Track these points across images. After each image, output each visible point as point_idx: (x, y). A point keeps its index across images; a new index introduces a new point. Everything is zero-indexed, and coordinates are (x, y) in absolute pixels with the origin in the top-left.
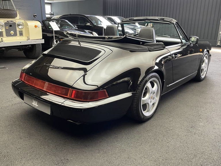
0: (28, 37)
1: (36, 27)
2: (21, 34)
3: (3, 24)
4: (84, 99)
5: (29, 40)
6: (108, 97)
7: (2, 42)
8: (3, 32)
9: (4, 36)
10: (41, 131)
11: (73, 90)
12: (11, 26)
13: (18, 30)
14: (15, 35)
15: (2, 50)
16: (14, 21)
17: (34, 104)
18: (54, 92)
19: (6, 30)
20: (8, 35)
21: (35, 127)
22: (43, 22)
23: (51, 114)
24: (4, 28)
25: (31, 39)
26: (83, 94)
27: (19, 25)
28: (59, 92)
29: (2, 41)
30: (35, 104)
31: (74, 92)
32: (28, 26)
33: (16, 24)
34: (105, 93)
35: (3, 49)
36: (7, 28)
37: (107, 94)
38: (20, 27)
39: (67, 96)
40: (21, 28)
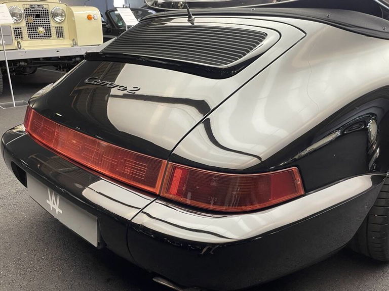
0: (73, 40)
1: (89, 18)
2: (60, 34)
3: (23, 11)
4: (215, 204)
5: (75, 47)
6: (303, 193)
7: (19, 50)
8: (22, 29)
9: (24, 38)
10: (76, 284)
11: (174, 168)
12: (38, 16)
13: (53, 24)
14: (48, 35)
15: (20, 66)
16: (45, 7)
17: (52, 206)
18: (111, 171)
19: (28, 24)
20: (33, 35)
21: (59, 270)
22: (106, 13)
23: (98, 244)
24: (24, 19)
25: (79, 44)
26: (213, 184)
27: (55, 15)
28: (127, 171)
29: (20, 48)
30: (54, 205)
31: (178, 173)
32: (73, 18)
33: (50, 11)
34: (293, 180)
35: (22, 64)
36: (31, 19)
37: (299, 183)
38: (58, 19)
39: (154, 187)
40: (59, 21)
